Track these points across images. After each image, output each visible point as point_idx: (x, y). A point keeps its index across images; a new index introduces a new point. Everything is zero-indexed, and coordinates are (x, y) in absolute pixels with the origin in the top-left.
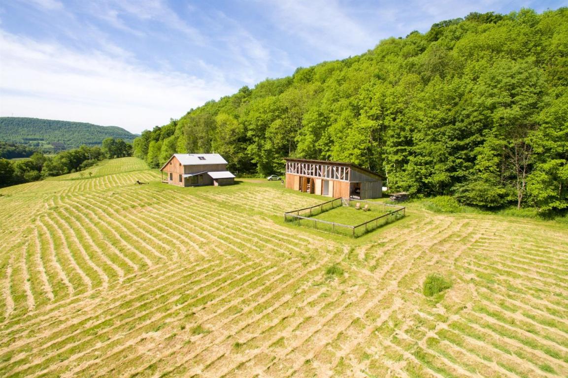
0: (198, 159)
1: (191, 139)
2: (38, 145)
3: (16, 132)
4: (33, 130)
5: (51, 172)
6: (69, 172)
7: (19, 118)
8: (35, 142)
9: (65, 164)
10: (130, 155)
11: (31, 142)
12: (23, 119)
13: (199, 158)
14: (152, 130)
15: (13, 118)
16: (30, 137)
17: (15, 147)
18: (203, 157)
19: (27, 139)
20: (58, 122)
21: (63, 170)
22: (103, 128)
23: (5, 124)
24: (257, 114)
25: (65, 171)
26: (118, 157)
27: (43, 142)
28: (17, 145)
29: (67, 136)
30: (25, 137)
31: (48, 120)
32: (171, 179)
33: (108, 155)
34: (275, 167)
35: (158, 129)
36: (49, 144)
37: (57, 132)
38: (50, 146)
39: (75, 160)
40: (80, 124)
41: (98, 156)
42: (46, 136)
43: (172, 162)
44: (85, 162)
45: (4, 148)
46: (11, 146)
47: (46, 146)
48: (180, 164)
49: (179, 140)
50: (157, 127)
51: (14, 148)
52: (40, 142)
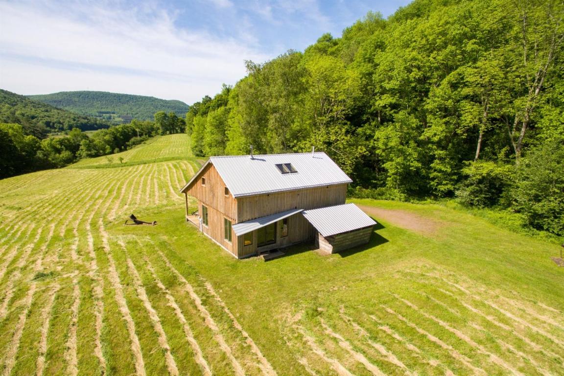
0: (278, 171)
1: (254, 113)
2: (110, 118)
3: (92, 106)
4: (105, 104)
5: (89, 153)
6: (112, 153)
7: (93, 92)
8: (108, 115)
9: (108, 142)
10: (183, 131)
11: (104, 115)
12: (96, 93)
13: (280, 166)
14: (201, 101)
15: (88, 92)
16: (103, 110)
17: (88, 119)
18: (288, 165)
19: (101, 112)
20: (126, 96)
21: (104, 149)
22: (165, 102)
23: (82, 98)
24: (409, 54)
25: (108, 151)
26: (171, 133)
27: (115, 115)
28: (89, 118)
29: (134, 109)
30: (99, 110)
31: (117, 94)
32: (205, 221)
33: (160, 131)
34: (433, 179)
35: (208, 100)
36: (119, 117)
37: (126, 105)
38: (120, 119)
39: (122, 137)
40: (146, 98)
41: (149, 133)
42: (117, 110)
43: (205, 177)
44: (133, 140)
45: (78, 121)
46: (84, 119)
47: (117, 119)
48: (227, 191)
49: (231, 114)
50: (207, 97)
51: (86, 121)
52: (112, 115)
